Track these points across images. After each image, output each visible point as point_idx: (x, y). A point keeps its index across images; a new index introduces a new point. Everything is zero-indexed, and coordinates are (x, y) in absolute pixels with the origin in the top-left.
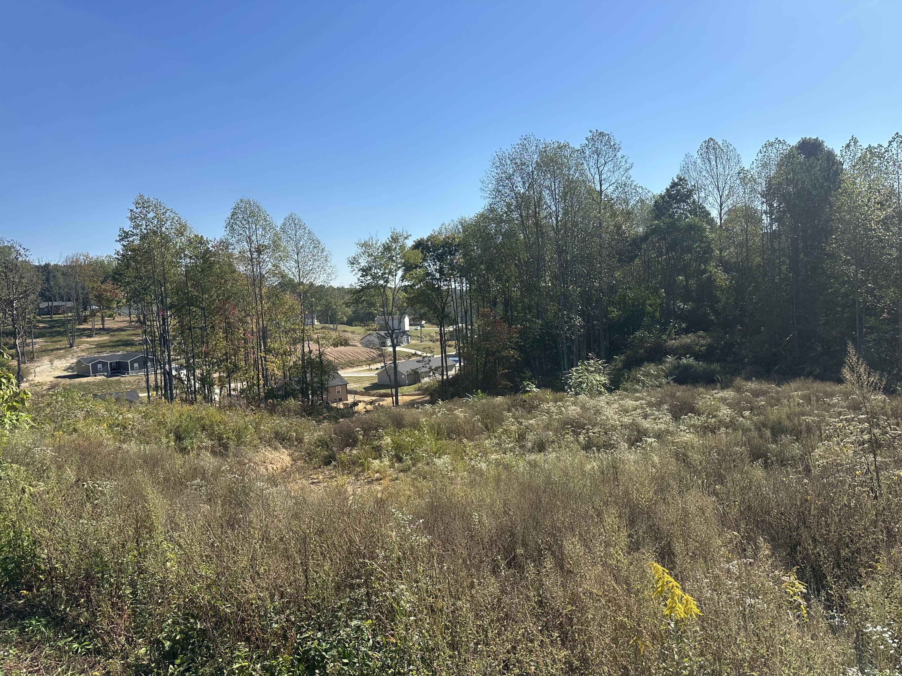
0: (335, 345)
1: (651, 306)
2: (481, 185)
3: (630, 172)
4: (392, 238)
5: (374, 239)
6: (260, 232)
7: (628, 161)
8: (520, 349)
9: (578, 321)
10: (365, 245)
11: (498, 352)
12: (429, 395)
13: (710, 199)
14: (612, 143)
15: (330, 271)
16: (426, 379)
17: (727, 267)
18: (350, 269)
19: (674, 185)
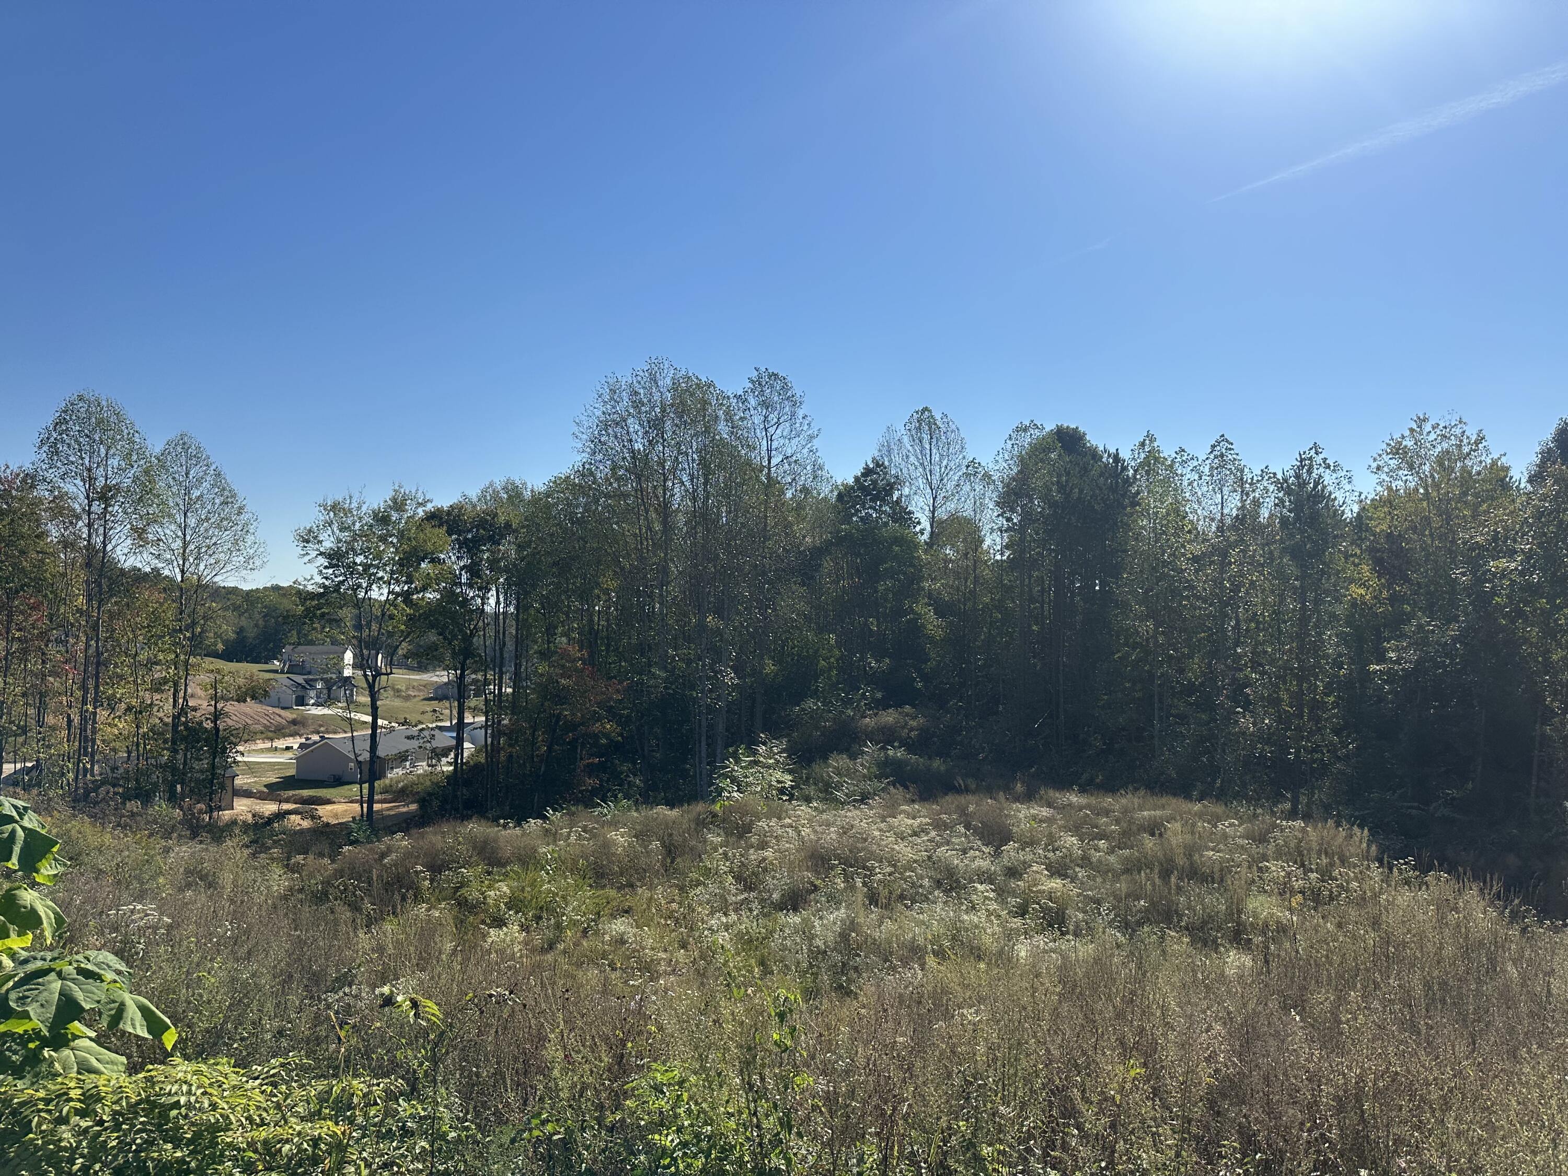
0: (241, 699)
2: (576, 429)
3: (815, 442)
4: (394, 500)
5: (354, 501)
6: (114, 462)
7: (813, 425)
8: (623, 722)
9: (730, 678)
10: (335, 508)
11: (583, 724)
12: (418, 802)
13: (918, 499)
14: (790, 393)
15: (252, 551)
16: (399, 772)
17: (940, 607)
18: (300, 551)
19: (868, 472)
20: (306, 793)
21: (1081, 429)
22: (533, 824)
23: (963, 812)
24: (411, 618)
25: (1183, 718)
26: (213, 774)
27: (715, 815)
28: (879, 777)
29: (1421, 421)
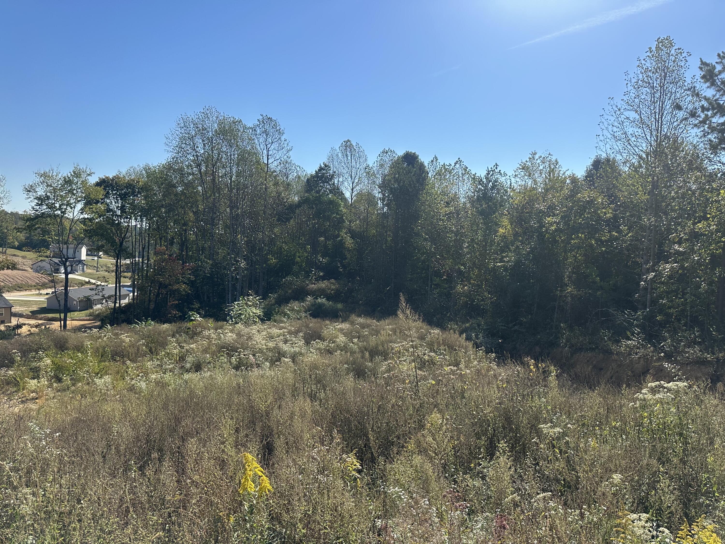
1: (299, 257)
2: (165, 140)
3: (291, 153)
4: (74, 172)
5: (55, 171)
7: (289, 144)
8: (191, 284)
9: (243, 264)
10: (45, 175)
11: (170, 285)
12: (99, 321)
13: (346, 183)
14: (278, 128)
16: (99, 306)
17: (353, 235)
18: (25, 196)
19: (321, 169)
20: (50, 315)
21: (417, 153)
29: (534, 154)
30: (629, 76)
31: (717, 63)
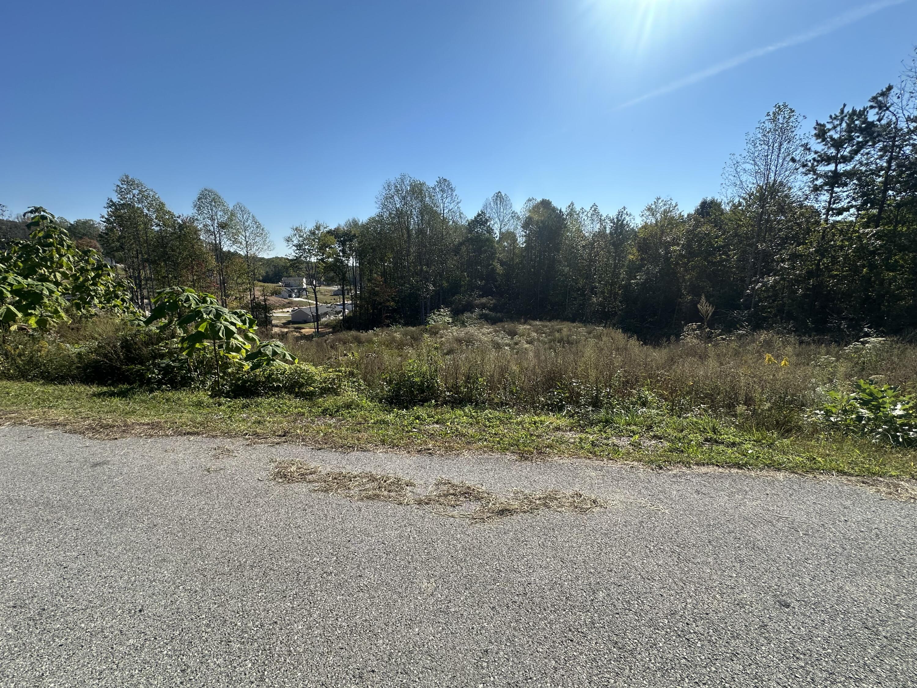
2: (376, 200)
3: (460, 204)
4: (316, 226)
5: (303, 227)
6: (220, 213)
7: (459, 198)
8: (397, 302)
9: (431, 287)
10: (296, 229)
11: (383, 303)
12: (332, 328)
13: (496, 225)
14: (451, 186)
15: (269, 244)
17: (502, 263)
18: (286, 244)
19: (479, 215)
20: (296, 326)
21: (550, 200)
22: (371, 332)
23: (503, 327)
24: (325, 267)
25: (575, 299)
26: (266, 319)
27: (427, 329)
28: (480, 319)
29: (658, 199)
30: (749, 136)
31: (828, 122)
